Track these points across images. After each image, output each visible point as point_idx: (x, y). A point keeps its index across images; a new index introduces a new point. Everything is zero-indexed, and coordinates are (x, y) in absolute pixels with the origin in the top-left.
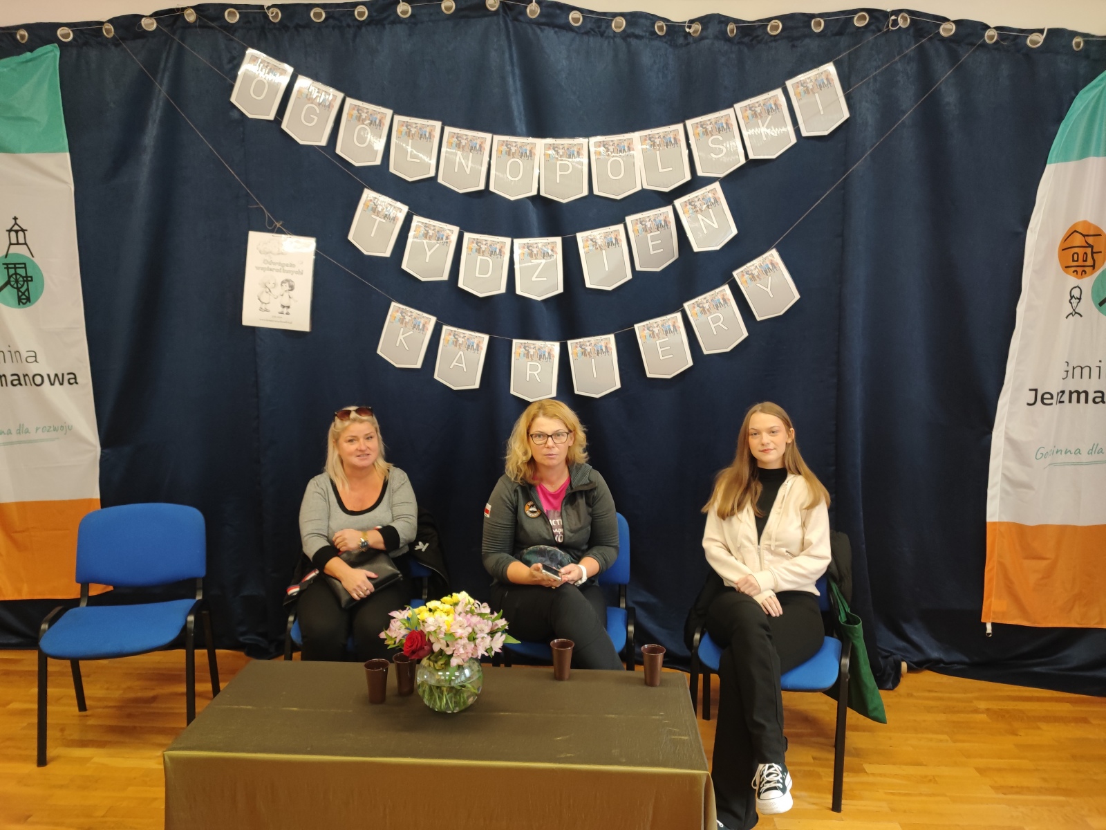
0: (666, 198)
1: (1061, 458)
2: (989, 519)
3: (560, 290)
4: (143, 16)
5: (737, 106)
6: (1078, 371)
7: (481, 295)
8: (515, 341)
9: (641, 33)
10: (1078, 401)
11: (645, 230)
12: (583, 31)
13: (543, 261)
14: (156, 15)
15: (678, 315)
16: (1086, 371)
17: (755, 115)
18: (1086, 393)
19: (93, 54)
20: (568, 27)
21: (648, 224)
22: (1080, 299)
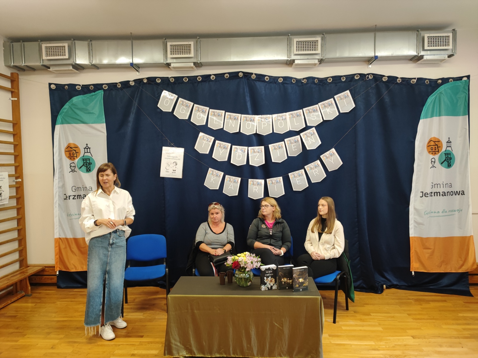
0: (298, 133)
1: (433, 214)
2: (410, 236)
3: (264, 163)
4: (130, 81)
5: (319, 104)
6: (436, 185)
7: (238, 165)
8: (249, 180)
9: (288, 82)
10: (437, 196)
11: (291, 143)
12: (269, 82)
13: (258, 154)
14: (135, 81)
15: (303, 170)
16: (439, 185)
17: (325, 106)
18: (439, 192)
19: (114, 93)
20: (265, 81)
21: (292, 141)
22: (435, 162)
